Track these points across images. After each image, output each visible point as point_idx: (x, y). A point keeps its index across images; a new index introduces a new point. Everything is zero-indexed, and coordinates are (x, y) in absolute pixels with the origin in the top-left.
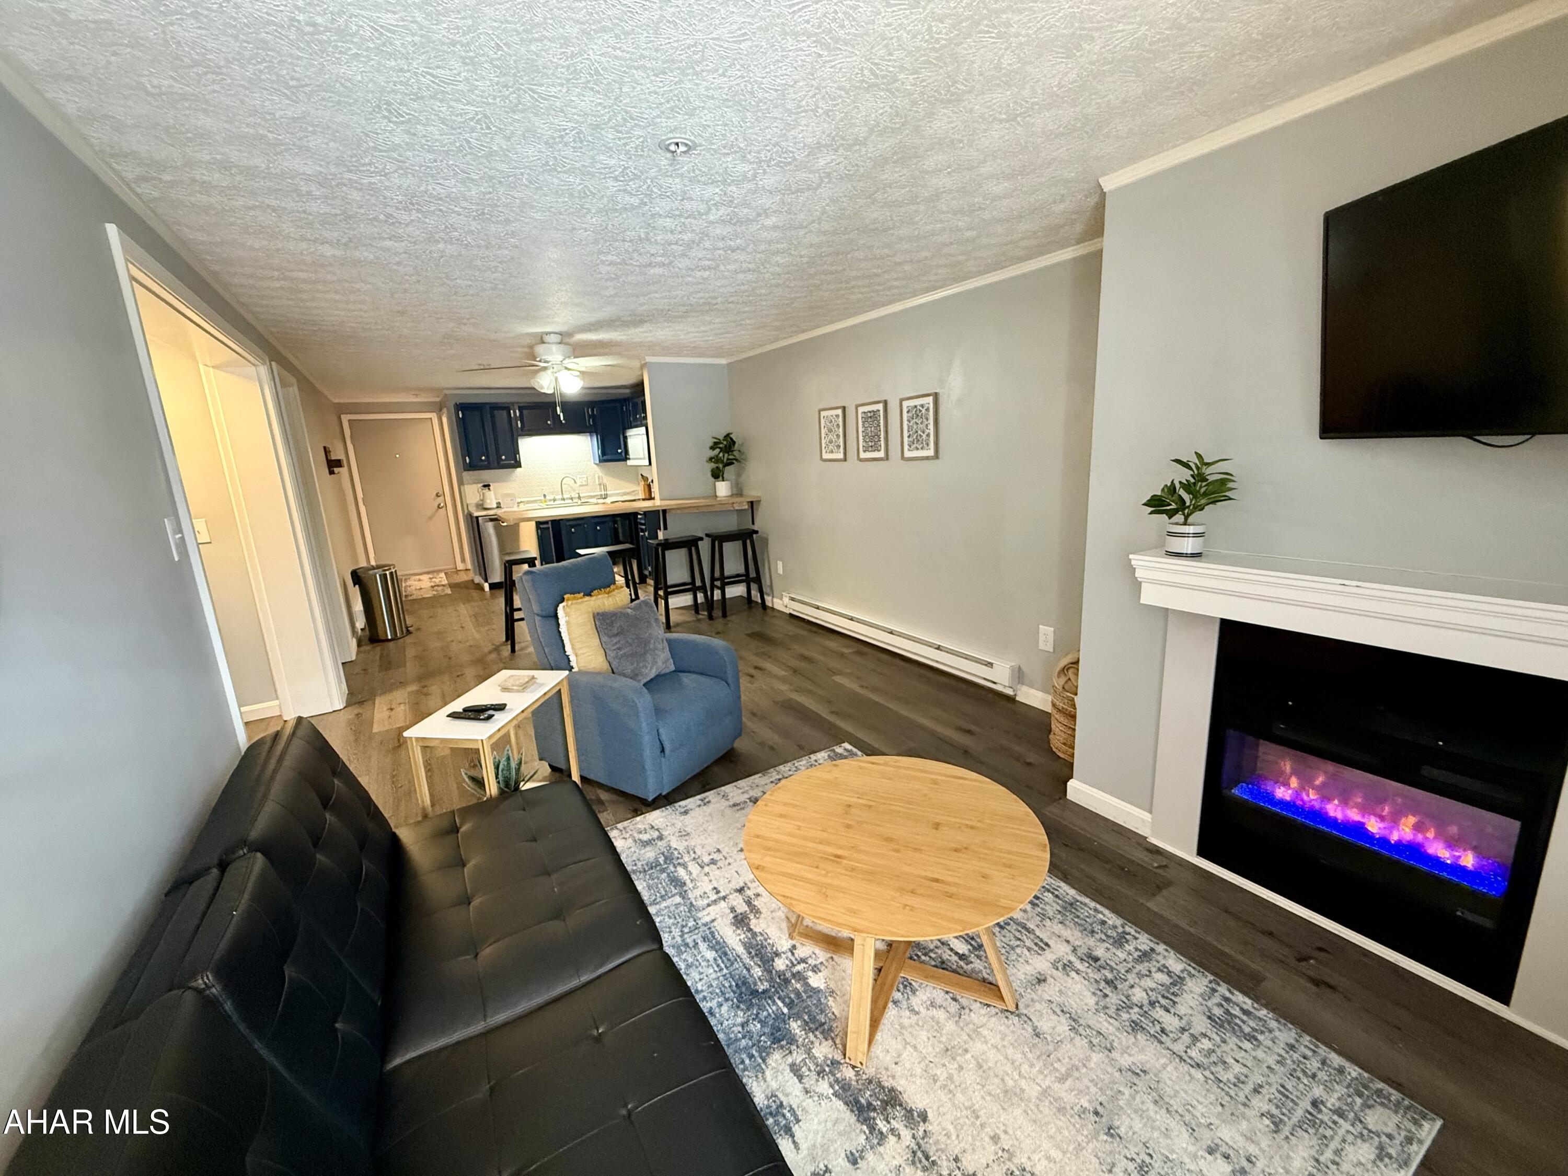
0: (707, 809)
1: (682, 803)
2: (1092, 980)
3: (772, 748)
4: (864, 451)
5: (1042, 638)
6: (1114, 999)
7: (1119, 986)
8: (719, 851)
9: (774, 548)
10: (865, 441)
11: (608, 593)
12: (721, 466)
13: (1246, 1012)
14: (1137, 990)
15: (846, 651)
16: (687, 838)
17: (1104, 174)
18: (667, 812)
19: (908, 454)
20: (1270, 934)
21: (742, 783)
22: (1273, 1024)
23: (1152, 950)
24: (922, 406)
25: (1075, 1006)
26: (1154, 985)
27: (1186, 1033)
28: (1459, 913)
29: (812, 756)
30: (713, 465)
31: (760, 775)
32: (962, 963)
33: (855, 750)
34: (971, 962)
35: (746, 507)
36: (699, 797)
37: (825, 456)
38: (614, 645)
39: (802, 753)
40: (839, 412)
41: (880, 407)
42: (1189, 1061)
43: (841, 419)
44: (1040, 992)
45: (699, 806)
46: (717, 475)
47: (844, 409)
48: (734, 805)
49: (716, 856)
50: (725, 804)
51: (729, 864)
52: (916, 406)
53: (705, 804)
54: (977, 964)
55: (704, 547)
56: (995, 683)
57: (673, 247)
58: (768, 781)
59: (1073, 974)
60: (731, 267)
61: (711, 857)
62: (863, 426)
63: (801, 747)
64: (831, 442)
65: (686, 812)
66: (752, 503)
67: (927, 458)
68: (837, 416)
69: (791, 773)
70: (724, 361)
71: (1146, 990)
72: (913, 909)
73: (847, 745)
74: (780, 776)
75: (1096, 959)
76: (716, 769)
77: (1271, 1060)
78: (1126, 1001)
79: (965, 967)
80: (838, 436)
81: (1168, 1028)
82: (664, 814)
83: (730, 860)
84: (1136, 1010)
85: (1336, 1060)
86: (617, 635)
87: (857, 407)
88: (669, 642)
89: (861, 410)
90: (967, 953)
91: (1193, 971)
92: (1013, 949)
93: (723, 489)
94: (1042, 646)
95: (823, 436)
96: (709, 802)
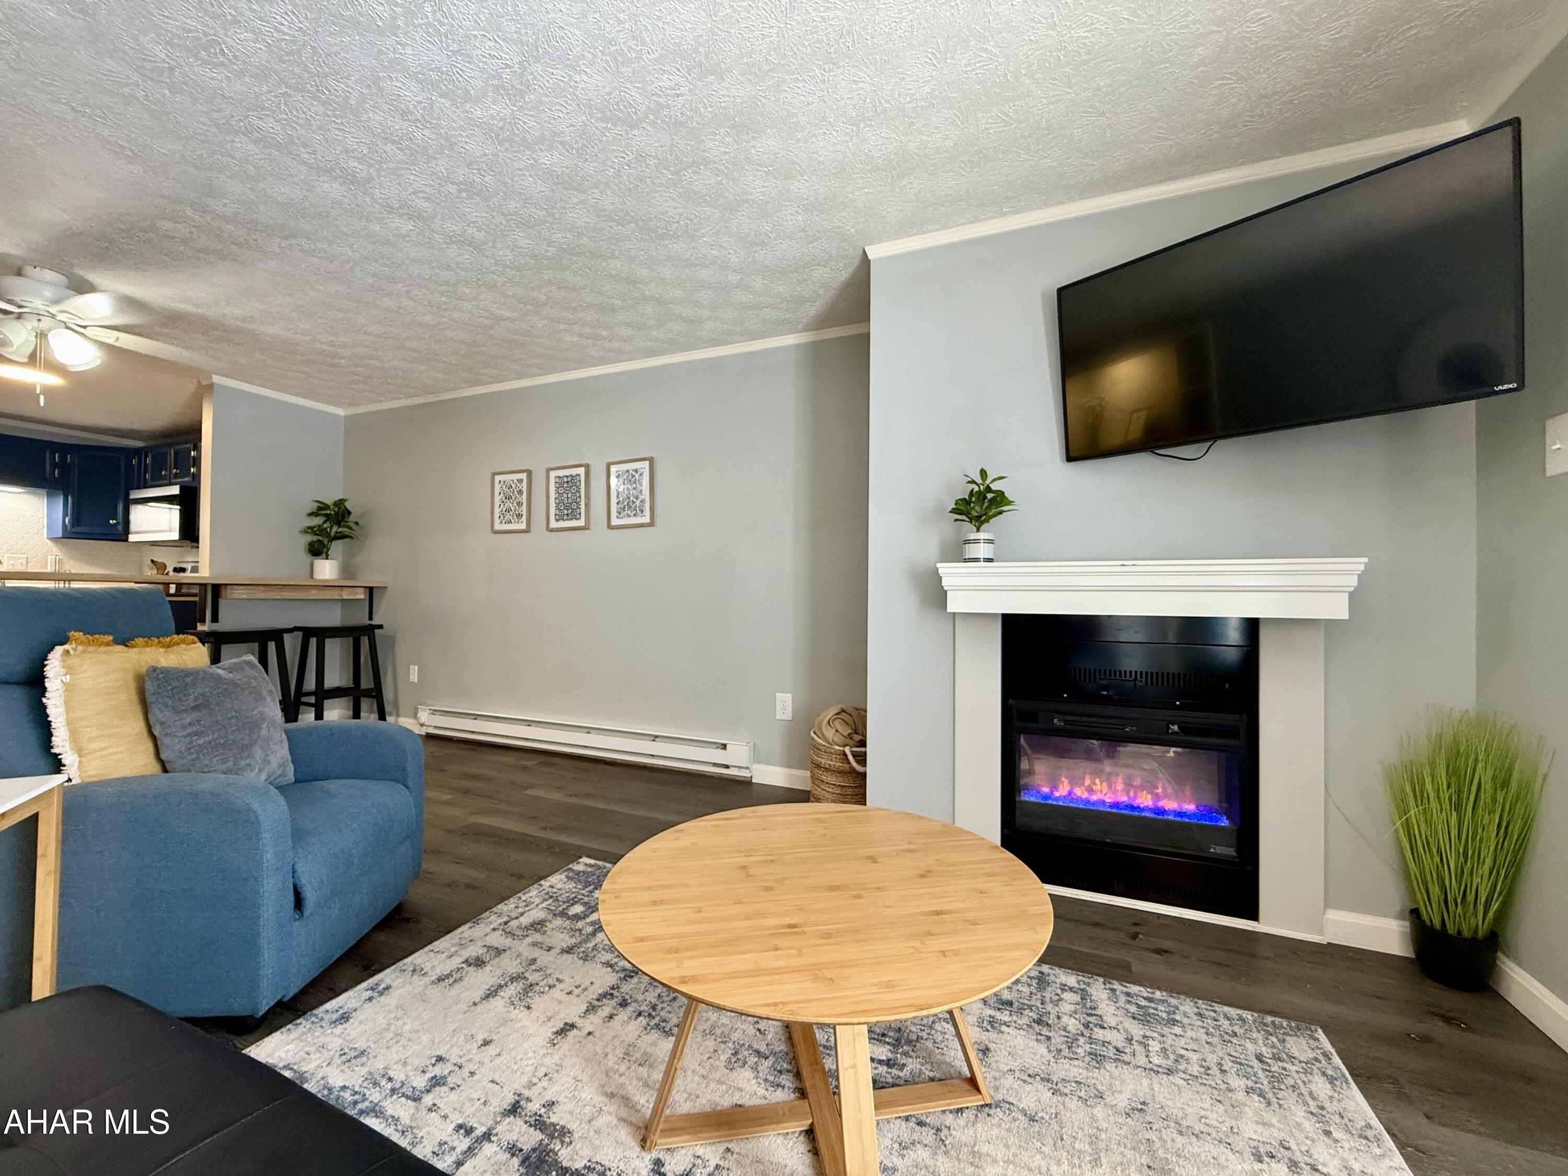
0: (390, 1000)
1: (329, 1006)
2: (1025, 1027)
3: (470, 886)
4: (557, 520)
5: (779, 706)
6: (1058, 1039)
7: (1050, 1022)
8: (440, 1059)
9: (402, 651)
10: (557, 508)
11: (168, 646)
12: (326, 541)
13: (1150, 1000)
14: (1065, 1019)
15: (530, 763)
16: (364, 1059)
17: (868, 245)
18: (301, 1029)
19: (615, 522)
20: (1097, 925)
21: (441, 944)
22: (1173, 1001)
23: (1040, 972)
24: (636, 471)
25: (1035, 1064)
26: (1072, 1008)
27: (1134, 1042)
28: (1212, 850)
29: (542, 882)
30: (310, 538)
31: (469, 925)
32: (894, 1071)
33: (600, 863)
34: (904, 1065)
35: (362, 596)
36: (364, 985)
37: (498, 527)
38: (184, 728)
39: (524, 883)
40: (524, 476)
41: (581, 471)
42: (1160, 1070)
43: (525, 484)
44: (994, 1065)
45: (370, 999)
46: (317, 550)
47: (529, 473)
48: (440, 979)
49: (438, 1070)
50: (419, 983)
51: (472, 1074)
52: (628, 471)
53: (381, 994)
54: (912, 1065)
55: (291, 643)
56: (727, 767)
57: (389, 147)
58: (488, 930)
59: (1004, 1028)
60: (451, 227)
61: (429, 1075)
62: (557, 492)
63: (521, 877)
64: (508, 510)
65: (345, 1018)
66: (371, 590)
67: (642, 525)
68: (520, 481)
69: (520, 910)
70: (341, 412)
71: (1071, 1016)
72: (956, 953)
73: (585, 860)
74: (505, 919)
75: (1010, 1003)
76: (382, 936)
77: (1201, 1034)
78: (1064, 1033)
79: (901, 1074)
80: (519, 504)
81: (1120, 1045)
82: (293, 1035)
83: (471, 1067)
84: (1082, 1040)
85: (1233, 1012)
86: (196, 708)
87: (548, 470)
88: (287, 732)
89: (553, 474)
90: (890, 1055)
91: (1086, 980)
92: (931, 1028)
93: (326, 570)
94: (779, 716)
95: (497, 504)
96: (388, 988)
